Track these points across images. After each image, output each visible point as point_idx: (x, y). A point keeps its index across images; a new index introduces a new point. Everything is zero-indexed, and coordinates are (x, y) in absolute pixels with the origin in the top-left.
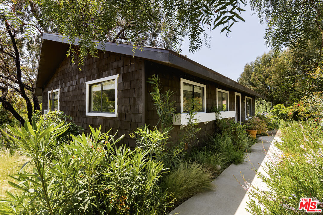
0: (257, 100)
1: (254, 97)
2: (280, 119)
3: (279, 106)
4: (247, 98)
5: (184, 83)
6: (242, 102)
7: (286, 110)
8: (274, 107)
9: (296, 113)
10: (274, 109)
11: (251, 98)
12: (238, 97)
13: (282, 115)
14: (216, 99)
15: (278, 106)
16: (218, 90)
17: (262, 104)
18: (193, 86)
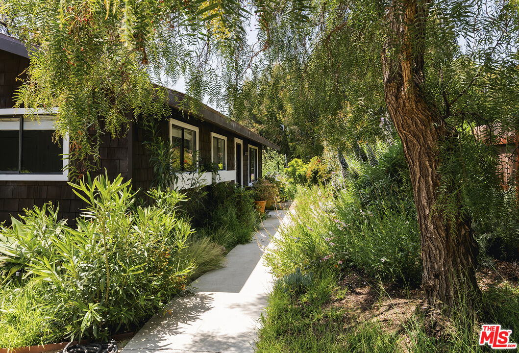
0: (264, 151)
1: (261, 146)
2: (297, 183)
3: (296, 162)
4: (250, 148)
5: (174, 126)
6: (244, 154)
7: (304, 169)
8: (289, 164)
9: (316, 173)
10: (289, 167)
11: (257, 148)
12: (239, 146)
13: (300, 176)
14: (210, 150)
15: (294, 162)
16: (213, 134)
17: (272, 158)
18: (183, 129)
